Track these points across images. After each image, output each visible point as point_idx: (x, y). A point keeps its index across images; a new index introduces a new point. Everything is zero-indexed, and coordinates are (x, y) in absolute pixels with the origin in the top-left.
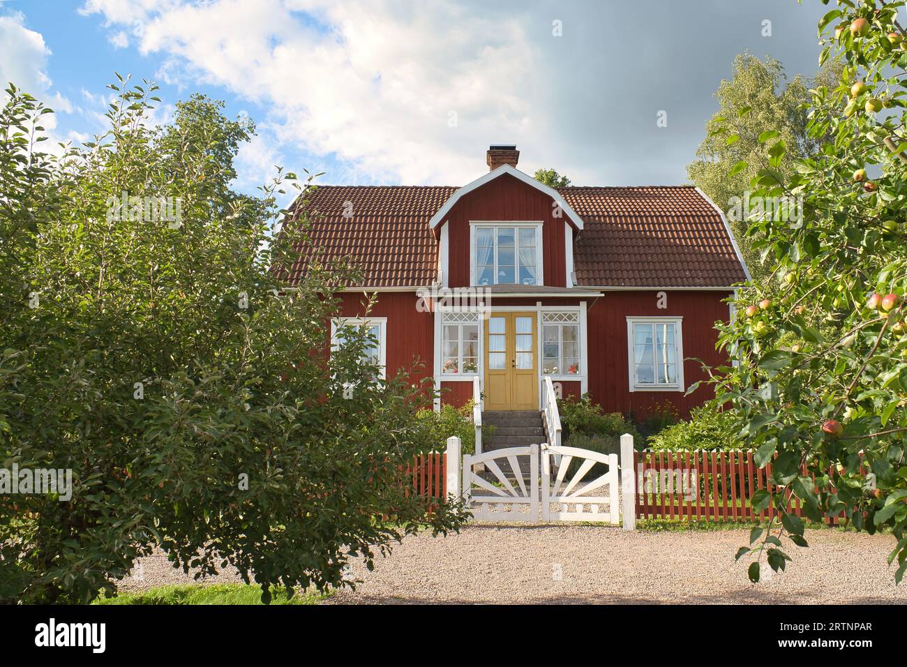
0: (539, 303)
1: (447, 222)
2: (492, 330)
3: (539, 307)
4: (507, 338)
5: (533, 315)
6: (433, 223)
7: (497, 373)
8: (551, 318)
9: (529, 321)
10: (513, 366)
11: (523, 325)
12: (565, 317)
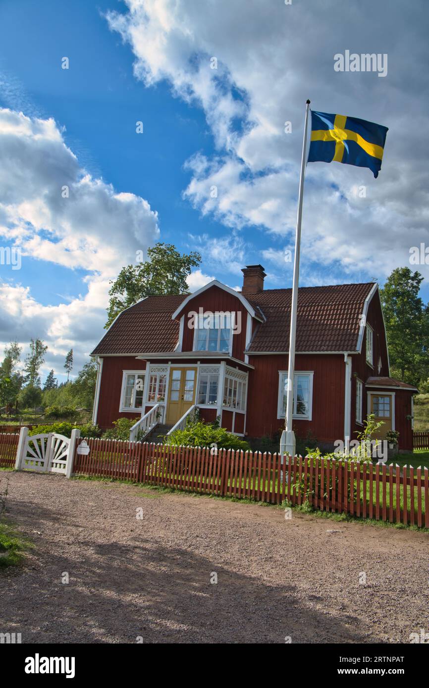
0: (199, 362)
1: (184, 315)
2: (174, 377)
3: (198, 365)
4: (181, 383)
5: (195, 369)
6: (174, 316)
7: (175, 403)
8: (205, 371)
9: (193, 372)
10: (182, 399)
11: (190, 375)
12: (207, 371)
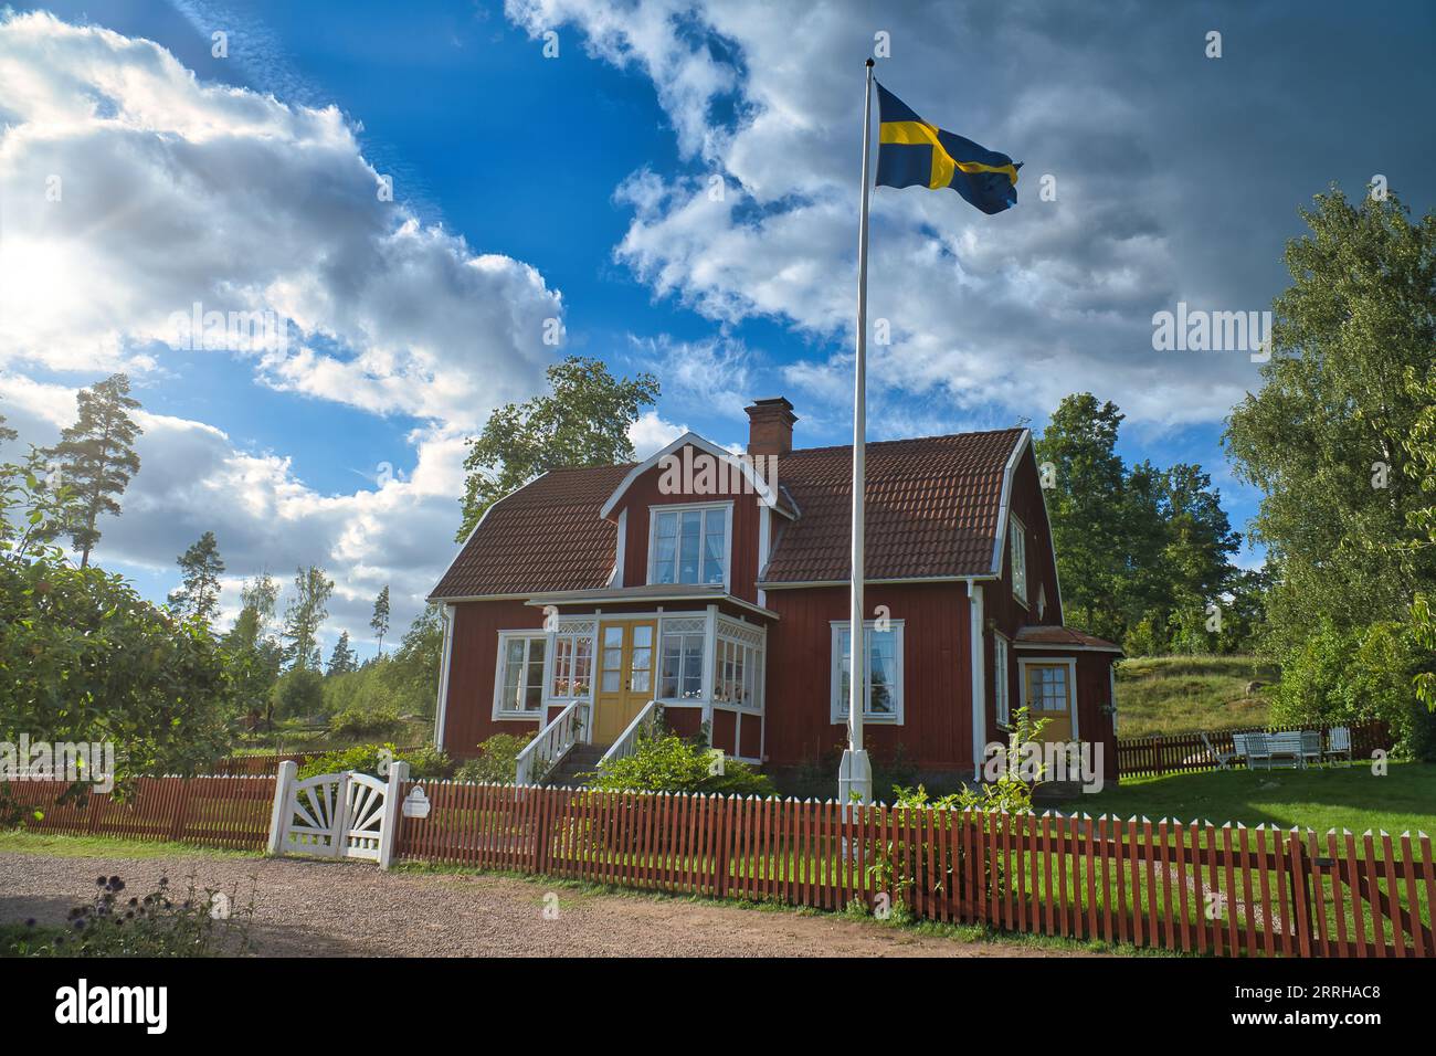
0: (660, 609)
1: (626, 509)
2: (609, 642)
3: (660, 614)
4: (623, 653)
5: (653, 623)
6: (605, 512)
7: (612, 697)
8: (674, 626)
9: (649, 630)
10: (627, 688)
11: (643, 636)
12: (679, 626)
